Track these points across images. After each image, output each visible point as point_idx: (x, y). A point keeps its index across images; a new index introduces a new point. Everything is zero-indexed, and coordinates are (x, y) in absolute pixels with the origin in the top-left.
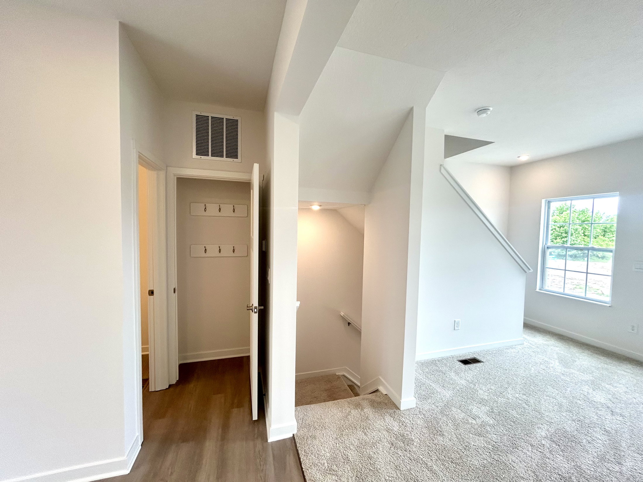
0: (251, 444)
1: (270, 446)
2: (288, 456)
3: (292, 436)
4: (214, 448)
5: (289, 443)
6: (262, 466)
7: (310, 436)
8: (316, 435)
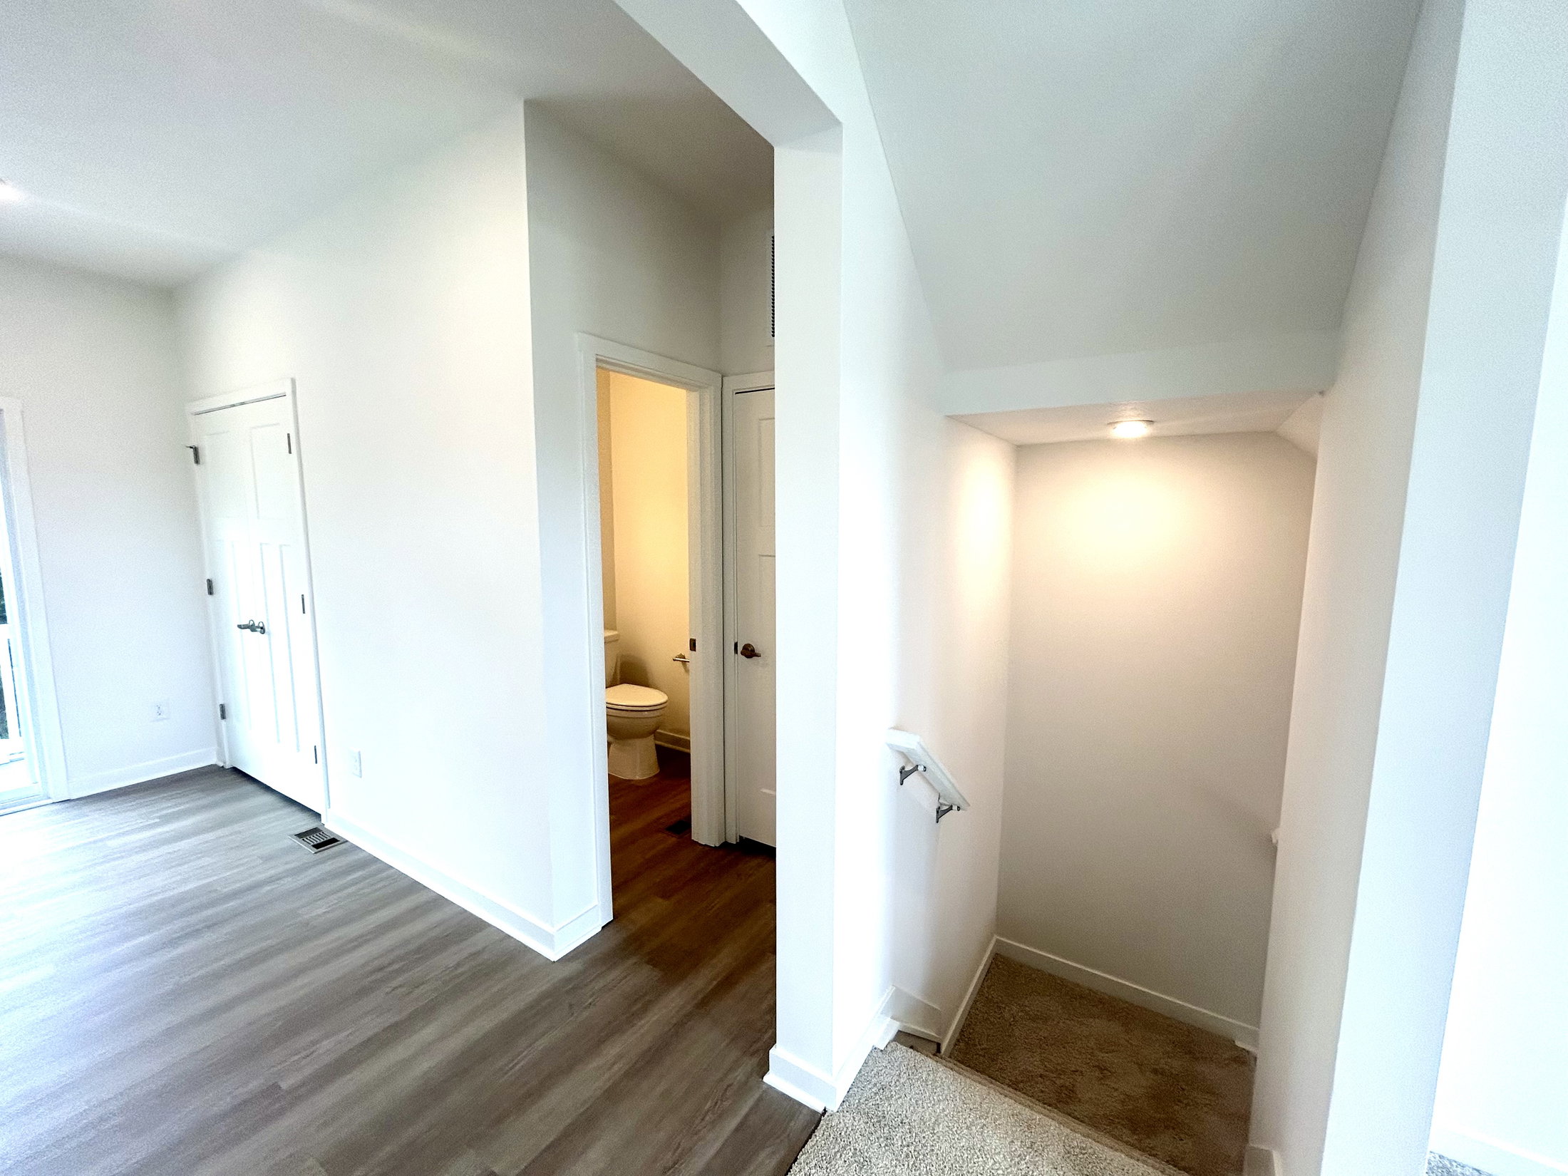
0: (734, 1054)
1: (757, 1096)
2: (768, 1150)
3: (820, 1110)
4: (673, 1012)
5: (798, 1124)
6: (703, 1123)
7: (856, 1149)
8: (873, 1160)
